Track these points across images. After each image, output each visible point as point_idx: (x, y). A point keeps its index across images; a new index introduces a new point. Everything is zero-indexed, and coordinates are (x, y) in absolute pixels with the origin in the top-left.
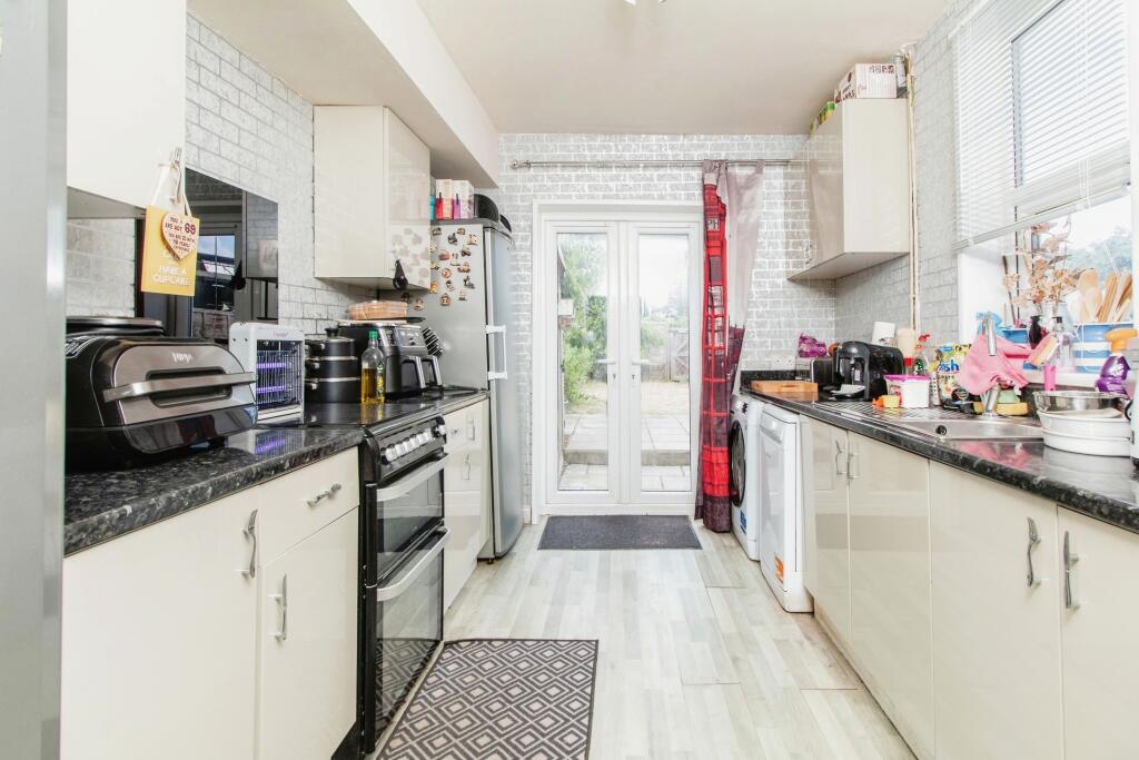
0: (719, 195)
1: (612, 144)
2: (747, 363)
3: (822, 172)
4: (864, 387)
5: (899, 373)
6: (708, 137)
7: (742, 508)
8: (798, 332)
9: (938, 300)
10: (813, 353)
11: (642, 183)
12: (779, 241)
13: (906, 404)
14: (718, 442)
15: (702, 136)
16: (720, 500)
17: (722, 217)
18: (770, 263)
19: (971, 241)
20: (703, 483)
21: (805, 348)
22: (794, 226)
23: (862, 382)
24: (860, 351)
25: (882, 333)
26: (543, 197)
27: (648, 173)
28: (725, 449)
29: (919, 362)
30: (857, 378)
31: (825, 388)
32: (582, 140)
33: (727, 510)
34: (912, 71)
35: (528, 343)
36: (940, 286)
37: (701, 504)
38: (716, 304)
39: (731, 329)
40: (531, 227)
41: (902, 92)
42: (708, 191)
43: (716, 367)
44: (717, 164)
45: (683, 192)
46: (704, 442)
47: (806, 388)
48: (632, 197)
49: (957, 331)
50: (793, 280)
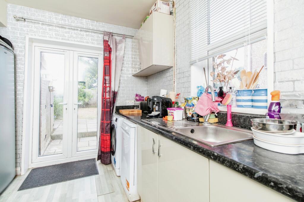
0: (109, 44)
1: (66, 19)
2: (118, 103)
3: (144, 42)
4: (159, 113)
5: (171, 107)
6: (106, 24)
7: (114, 156)
8: (135, 93)
9: (183, 82)
10: (140, 100)
11: (79, 36)
12: (130, 63)
13: (175, 119)
14: (107, 132)
15: (104, 23)
16: (107, 153)
17: (110, 52)
18: (127, 70)
19: (197, 61)
20: (101, 147)
21: (137, 98)
22: (135, 58)
23: (159, 110)
24: (158, 100)
25: (163, 93)
26: (32, 35)
27: (82, 33)
28: (109, 134)
29: (177, 103)
30: (157, 109)
31: (144, 112)
32: (52, 15)
33: (109, 156)
34: (175, 6)
35: (22, 97)
36: (184, 77)
37: (100, 154)
38: (107, 82)
39: (112, 91)
40: (25, 46)
41: (171, 13)
42: (106, 42)
43: (107, 105)
44: (109, 33)
45: (96, 42)
46: (102, 132)
47: (138, 111)
48: (75, 41)
49: (190, 92)
50: (134, 76)
